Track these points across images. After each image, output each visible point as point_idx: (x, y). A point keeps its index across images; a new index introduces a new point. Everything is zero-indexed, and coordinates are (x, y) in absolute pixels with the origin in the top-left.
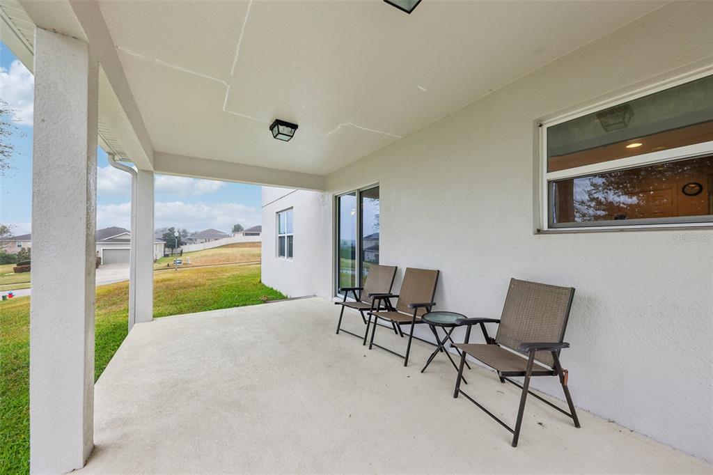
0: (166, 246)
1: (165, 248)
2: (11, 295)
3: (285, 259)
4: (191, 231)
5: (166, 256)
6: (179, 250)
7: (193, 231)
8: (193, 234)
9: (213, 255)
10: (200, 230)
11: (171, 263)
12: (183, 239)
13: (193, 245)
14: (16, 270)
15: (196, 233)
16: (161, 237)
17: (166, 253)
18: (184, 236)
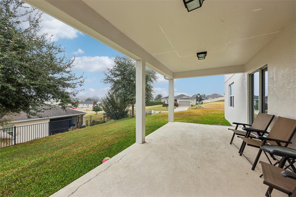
0: (197, 100)
1: (196, 101)
2: (161, 112)
3: (232, 108)
4: (207, 95)
5: (197, 104)
6: (201, 102)
7: (208, 95)
8: (207, 96)
9: (213, 105)
10: (210, 95)
11: (197, 107)
12: (203, 98)
13: (207, 100)
14: (163, 106)
15: (209, 95)
16: (195, 97)
17: (197, 103)
18: (204, 97)
